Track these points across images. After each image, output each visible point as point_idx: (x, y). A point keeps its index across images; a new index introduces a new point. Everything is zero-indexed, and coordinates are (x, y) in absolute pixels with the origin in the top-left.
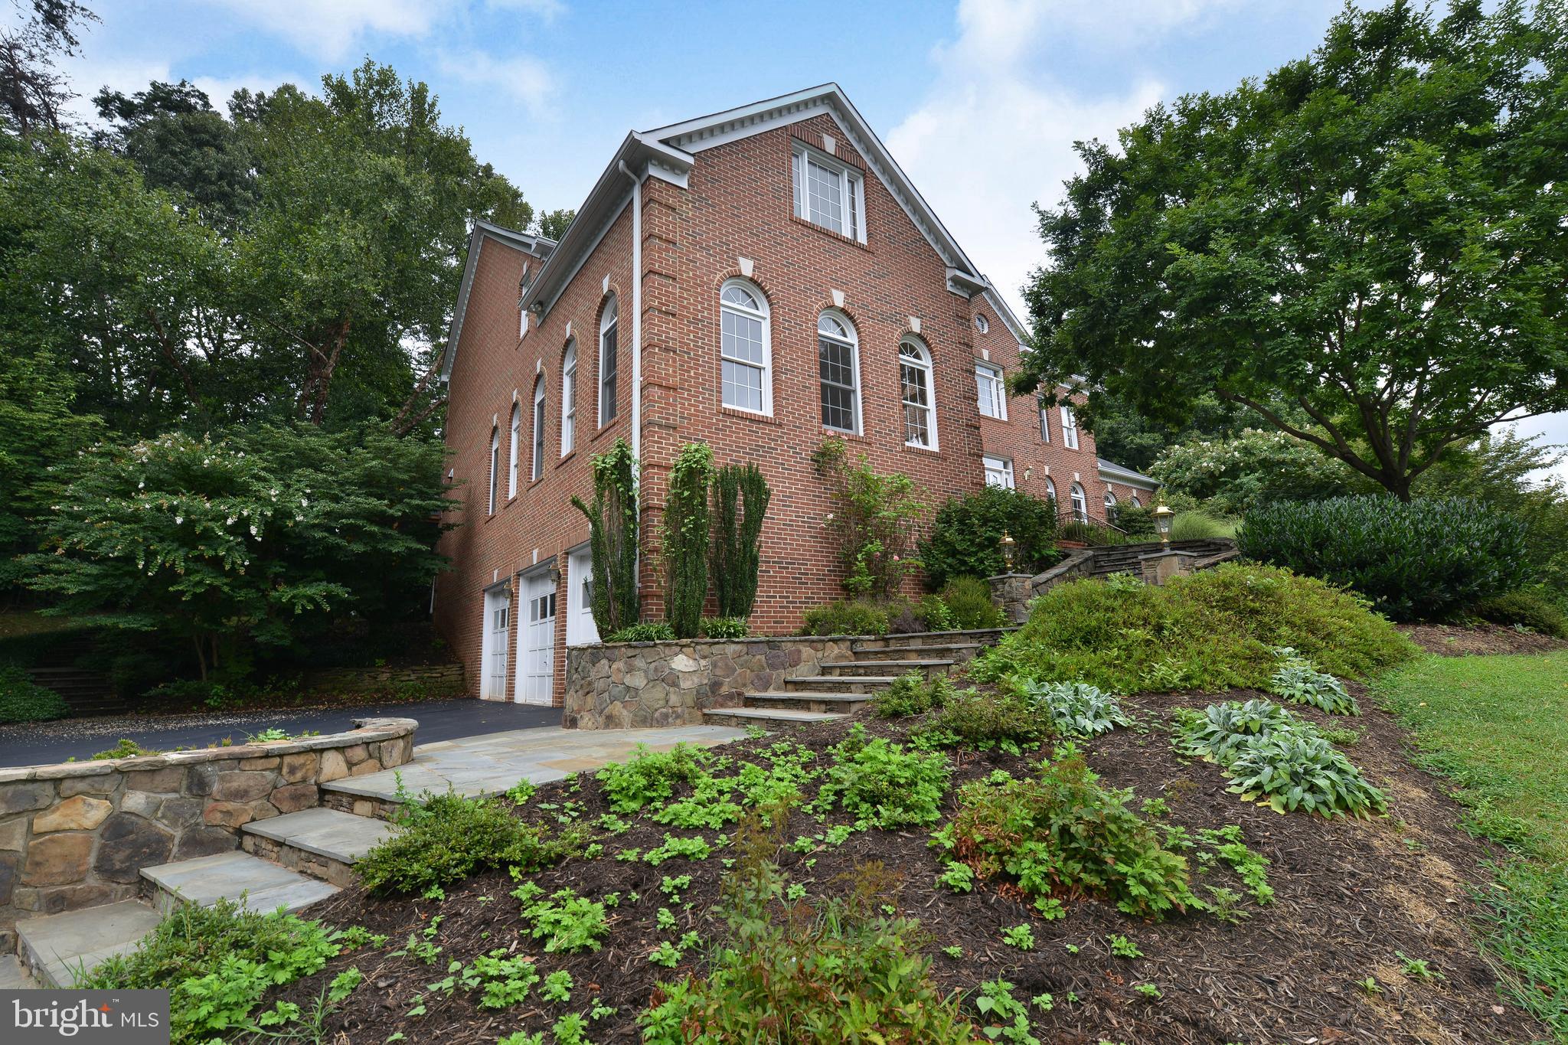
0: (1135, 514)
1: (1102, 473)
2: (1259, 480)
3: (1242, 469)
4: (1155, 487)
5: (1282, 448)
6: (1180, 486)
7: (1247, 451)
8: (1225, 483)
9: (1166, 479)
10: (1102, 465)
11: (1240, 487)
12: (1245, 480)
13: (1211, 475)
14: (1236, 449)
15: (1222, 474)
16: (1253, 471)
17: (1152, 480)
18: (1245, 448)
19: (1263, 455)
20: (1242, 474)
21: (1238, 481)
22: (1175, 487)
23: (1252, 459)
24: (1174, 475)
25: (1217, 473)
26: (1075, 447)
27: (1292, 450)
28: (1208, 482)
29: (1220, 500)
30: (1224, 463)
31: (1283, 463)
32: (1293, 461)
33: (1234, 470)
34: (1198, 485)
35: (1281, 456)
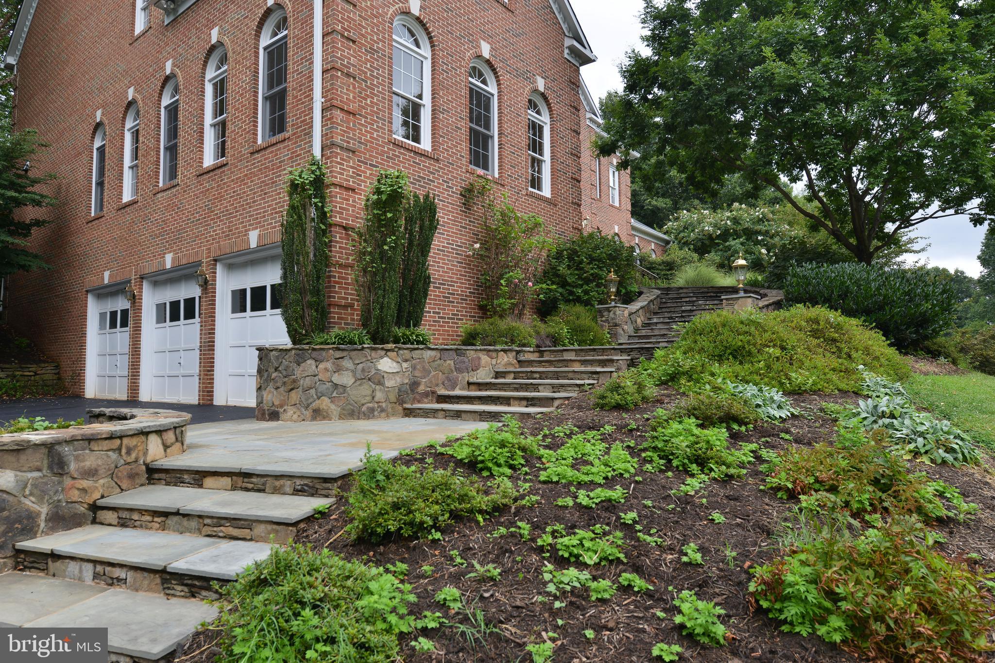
0: (654, 263)
1: (634, 228)
2: (742, 244)
3: (731, 235)
4: (667, 242)
5: (760, 221)
6: (686, 244)
7: (736, 221)
8: (718, 245)
9: (676, 238)
10: (633, 222)
11: (729, 248)
12: (733, 243)
13: (710, 237)
14: (728, 218)
15: (718, 237)
16: (739, 237)
17: (666, 237)
18: (735, 218)
19: (746, 225)
20: (731, 239)
21: (727, 244)
22: (683, 244)
23: (739, 228)
24: (682, 235)
25: (714, 236)
26: (617, 204)
27: (766, 223)
28: (707, 242)
29: (714, 256)
30: (719, 229)
31: (759, 233)
32: (767, 232)
33: (726, 235)
34: (699, 244)
35: (758, 227)
